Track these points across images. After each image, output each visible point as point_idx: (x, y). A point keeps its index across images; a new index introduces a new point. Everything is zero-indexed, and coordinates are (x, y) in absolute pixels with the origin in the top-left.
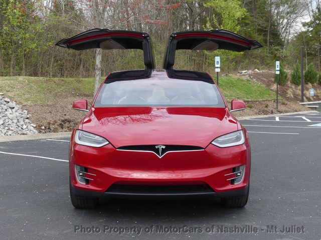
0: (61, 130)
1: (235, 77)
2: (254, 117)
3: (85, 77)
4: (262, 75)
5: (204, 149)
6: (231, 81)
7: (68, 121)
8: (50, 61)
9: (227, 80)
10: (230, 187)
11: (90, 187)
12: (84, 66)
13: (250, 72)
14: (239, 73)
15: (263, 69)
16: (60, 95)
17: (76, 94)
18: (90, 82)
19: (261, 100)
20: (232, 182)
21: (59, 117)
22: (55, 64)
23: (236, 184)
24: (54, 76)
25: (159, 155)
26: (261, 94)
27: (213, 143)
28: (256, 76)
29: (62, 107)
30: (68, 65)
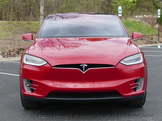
0: (18, 55)
1: (131, 20)
2: (144, 46)
3: (34, 21)
4: (149, 18)
5: (115, 66)
6: (129, 22)
7: (22, 50)
8: (10, 11)
9: (127, 22)
10: (133, 93)
11: (34, 94)
12: (33, 14)
13: (141, 16)
14: (134, 17)
15: (149, 15)
16: (17, 33)
17: (27, 32)
18: (37, 24)
19: (148, 34)
20: (135, 90)
21: (16, 47)
22: (14, 13)
23: (137, 91)
24: (13, 20)
25: (83, 71)
26: (148, 31)
27: (121, 62)
28: (145, 19)
29: (18, 40)
30: (22, 13)
